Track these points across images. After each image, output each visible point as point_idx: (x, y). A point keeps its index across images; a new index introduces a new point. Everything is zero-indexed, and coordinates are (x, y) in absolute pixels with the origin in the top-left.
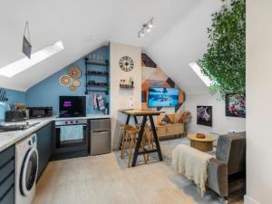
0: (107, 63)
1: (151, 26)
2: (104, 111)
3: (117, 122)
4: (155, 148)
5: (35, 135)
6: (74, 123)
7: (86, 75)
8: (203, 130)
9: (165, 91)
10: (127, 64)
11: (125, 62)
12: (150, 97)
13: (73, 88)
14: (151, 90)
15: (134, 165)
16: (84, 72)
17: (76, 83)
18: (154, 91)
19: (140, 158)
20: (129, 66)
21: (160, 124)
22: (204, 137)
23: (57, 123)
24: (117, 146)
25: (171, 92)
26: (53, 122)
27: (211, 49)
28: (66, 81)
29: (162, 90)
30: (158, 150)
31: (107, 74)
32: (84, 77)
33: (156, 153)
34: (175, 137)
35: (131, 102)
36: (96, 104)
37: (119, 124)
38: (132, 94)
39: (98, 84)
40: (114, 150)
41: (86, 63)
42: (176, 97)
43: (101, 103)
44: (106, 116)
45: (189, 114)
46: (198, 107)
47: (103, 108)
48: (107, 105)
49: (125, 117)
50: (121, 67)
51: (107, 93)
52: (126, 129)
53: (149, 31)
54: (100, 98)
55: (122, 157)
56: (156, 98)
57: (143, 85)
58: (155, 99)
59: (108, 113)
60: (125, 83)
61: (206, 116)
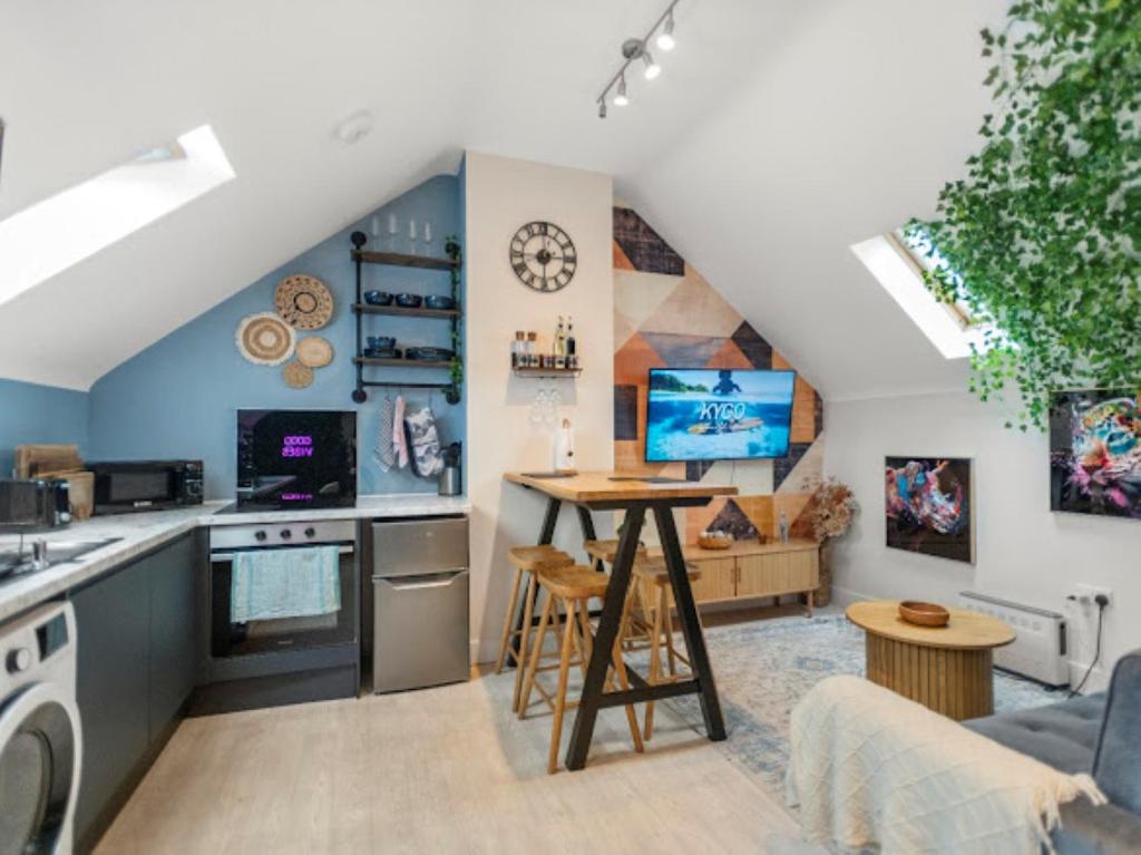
0: (453, 258)
1: (664, 43)
2: (437, 478)
3: (500, 534)
4: (685, 670)
5: (67, 608)
6: (298, 535)
7: (358, 311)
8: (926, 577)
9: (726, 387)
10: (543, 258)
11: (534, 246)
12: (655, 413)
13: (298, 372)
14: (655, 381)
15: (578, 760)
16: (350, 299)
17: (314, 351)
18: (674, 385)
19: (612, 719)
20: (554, 268)
21: (704, 545)
22: (941, 622)
23: (218, 539)
24: (497, 648)
25: (756, 388)
26: (200, 534)
27: (993, 153)
28: (268, 339)
29: (711, 379)
30: (703, 682)
31: (452, 308)
32: (347, 320)
33: (694, 699)
34: (776, 607)
35: (563, 440)
36: (401, 447)
37: (506, 545)
38: (570, 400)
39: (412, 355)
40: (485, 667)
41: (358, 258)
42: (778, 416)
43: (427, 441)
44: (450, 506)
45: (841, 494)
46: (894, 462)
47: (432, 465)
48: (453, 453)
49: (538, 511)
50: (519, 269)
51: (454, 395)
52: (540, 569)
53: (652, 72)
54: (419, 419)
55: (520, 708)
56: (683, 419)
57: (621, 358)
58: (679, 426)
59: (459, 491)
60: (535, 349)
61: (938, 508)
